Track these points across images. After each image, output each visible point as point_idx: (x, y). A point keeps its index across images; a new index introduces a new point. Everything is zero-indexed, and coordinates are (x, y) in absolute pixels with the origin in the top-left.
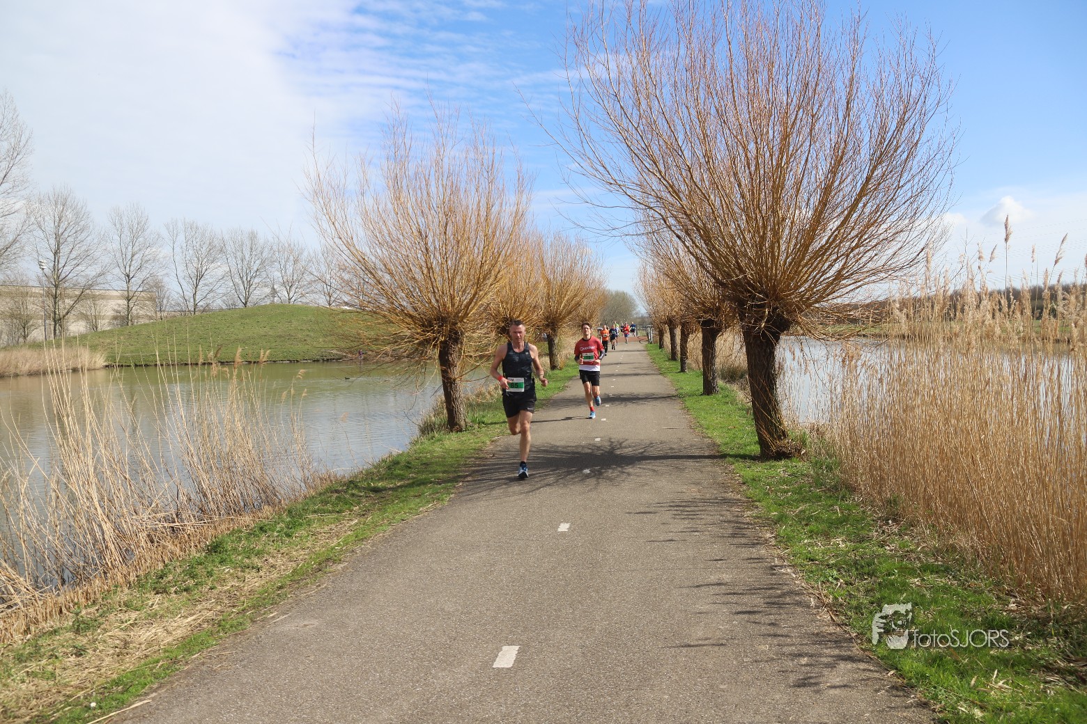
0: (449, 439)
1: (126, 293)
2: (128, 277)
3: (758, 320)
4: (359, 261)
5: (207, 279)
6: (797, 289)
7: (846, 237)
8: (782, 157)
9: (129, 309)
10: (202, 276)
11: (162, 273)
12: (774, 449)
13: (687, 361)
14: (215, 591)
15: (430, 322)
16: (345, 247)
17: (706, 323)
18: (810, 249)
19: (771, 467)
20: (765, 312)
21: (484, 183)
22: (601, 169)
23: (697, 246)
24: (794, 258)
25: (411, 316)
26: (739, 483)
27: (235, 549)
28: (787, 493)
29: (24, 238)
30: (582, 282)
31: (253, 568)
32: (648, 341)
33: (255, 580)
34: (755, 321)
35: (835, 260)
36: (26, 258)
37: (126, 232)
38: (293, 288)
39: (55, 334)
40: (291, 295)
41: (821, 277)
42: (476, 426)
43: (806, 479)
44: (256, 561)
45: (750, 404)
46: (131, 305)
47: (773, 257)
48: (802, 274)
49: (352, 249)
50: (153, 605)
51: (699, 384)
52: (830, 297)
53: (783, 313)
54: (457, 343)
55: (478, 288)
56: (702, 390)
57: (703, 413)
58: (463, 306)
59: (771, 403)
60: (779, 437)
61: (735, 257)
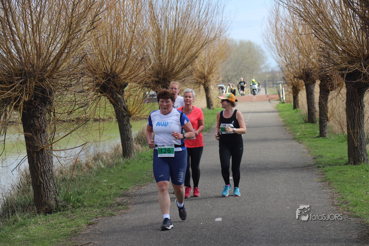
0: (36, 223)
15: (11, 77)
32: (280, 99)
42: (70, 206)
54: (45, 104)
55: (70, 35)
56: (347, 158)
57: (348, 187)
58: (52, 58)
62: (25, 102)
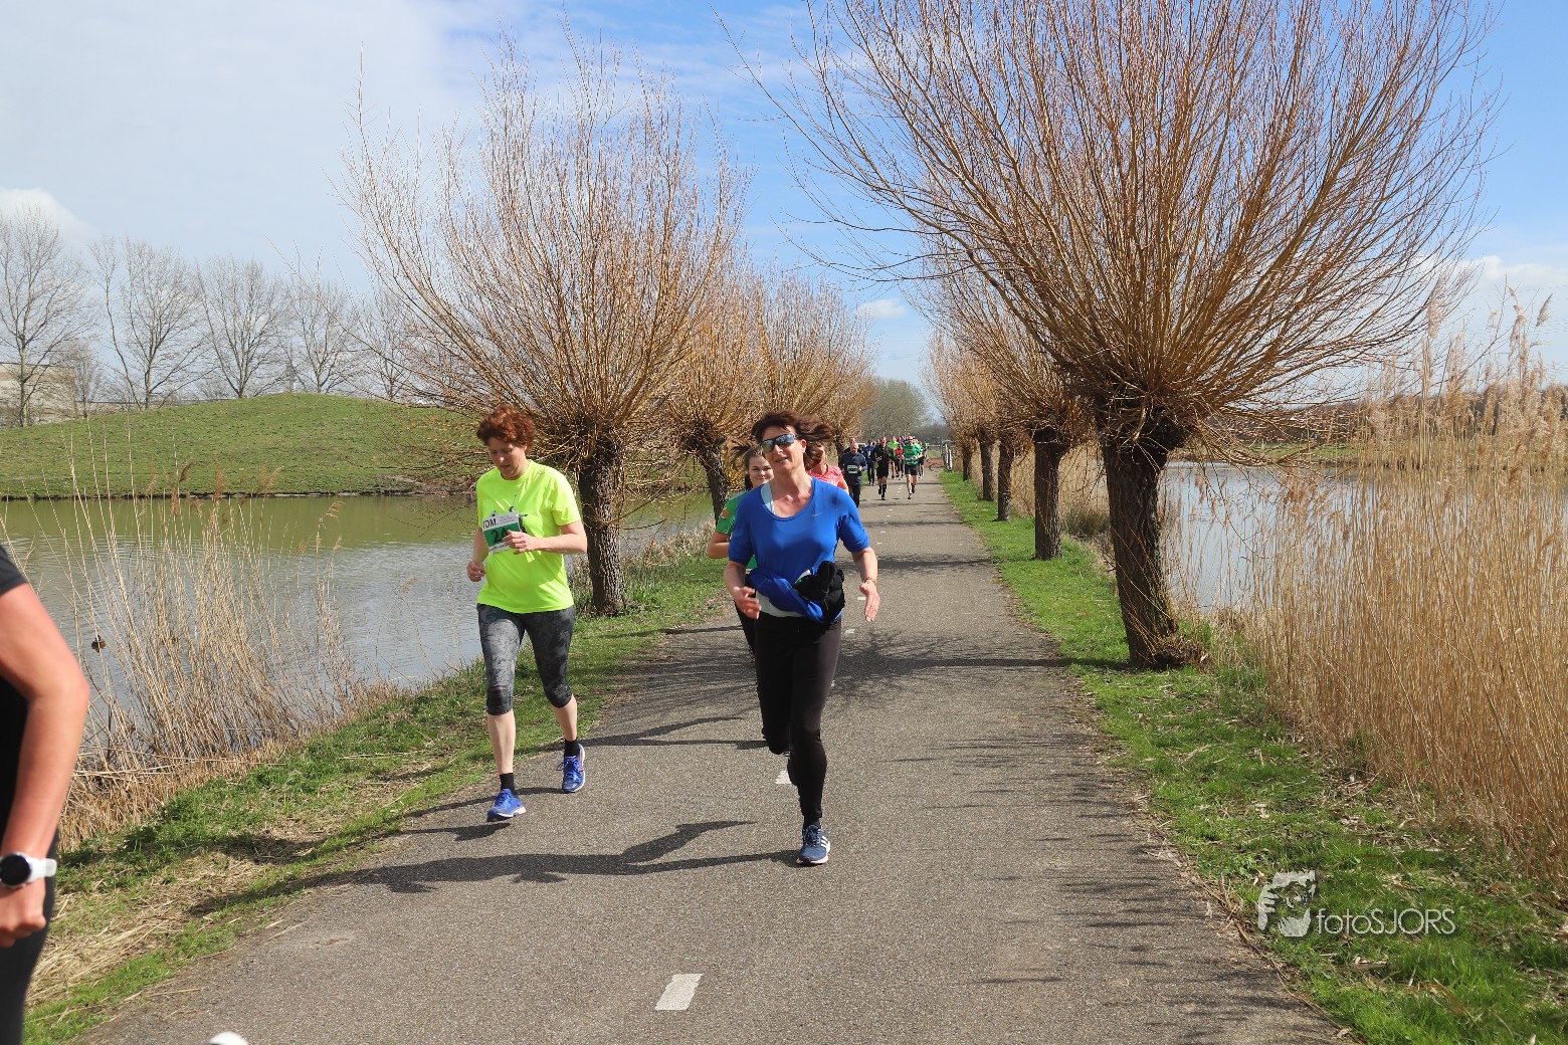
2: (23, 341)
3: (1128, 428)
4: (441, 318)
5: (170, 345)
6: (1198, 375)
7: (1284, 288)
8: (1178, 144)
9: (24, 397)
10: (162, 340)
12: (1153, 651)
15: (564, 425)
16: (415, 291)
17: (1042, 436)
18: (1222, 308)
19: (1147, 681)
20: (1141, 413)
22: (863, 163)
23: (1027, 301)
24: (1194, 322)
26: (1091, 707)
28: (1173, 726)
34: (1123, 430)
35: (1267, 326)
38: (326, 367)
40: (322, 379)
41: (1240, 355)
42: (642, 608)
43: (1207, 702)
45: (1113, 574)
46: (28, 389)
47: (1157, 318)
48: (1208, 348)
49: (429, 296)
51: (1027, 541)
52: (1256, 390)
53: (1172, 415)
54: (611, 463)
55: (647, 367)
56: (1033, 551)
57: (1033, 590)
58: (621, 400)
59: (1149, 574)
60: (1163, 632)
61: (1090, 319)
62: (583, 460)
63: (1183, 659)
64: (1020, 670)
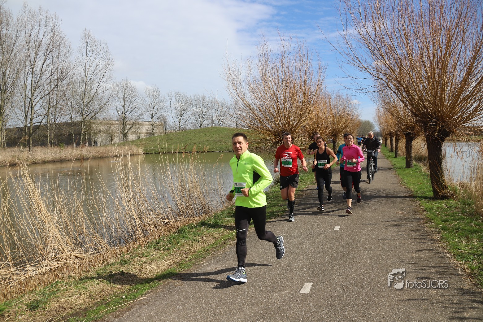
1: (151, 123)
2: (152, 116)
3: (434, 132)
4: (247, 106)
5: (185, 116)
6: (454, 116)
7: (479, 91)
8: (447, 52)
9: (152, 129)
10: (182, 115)
11: (166, 114)
12: (440, 194)
13: (399, 152)
14: (180, 250)
15: (279, 133)
16: (241, 100)
17: (407, 135)
18: (461, 97)
19: (440, 203)
20: (437, 128)
21: (303, 70)
22: (357, 61)
23: (403, 96)
24: (452, 102)
25: (270, 131)
26: (423, 210)
27: (189, 232)
28: (446, 215)
29: (111, 101)
30: (349, 115)
31: (196, 241)
33: (197, 246)
34: (432, 132)
35: (474, 102)
36: (112, 109)
37: (151, 97)
38: (221, 120)
39: (123, 140)
40: (220, 123)
41: (466, 110)
43: (457, 209)
44: (198, 238)
45: (429, 173)
46: (154, 127)
47: (442, 101)
48: (456, 109)
49: (244, 101)
50: (153, 255)
51: (403, 163)
52: (471, 120)
53: (446, 128)
55: (300, 118)
56: (405, 166)
57: (405, 177)
58: (293, 127)
59: (439, 172)
60: (443, 189)
61: (422, 102)
63: (449, 197)
64: (402, 199)
